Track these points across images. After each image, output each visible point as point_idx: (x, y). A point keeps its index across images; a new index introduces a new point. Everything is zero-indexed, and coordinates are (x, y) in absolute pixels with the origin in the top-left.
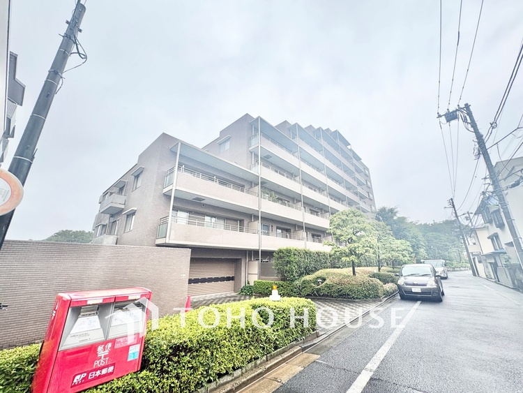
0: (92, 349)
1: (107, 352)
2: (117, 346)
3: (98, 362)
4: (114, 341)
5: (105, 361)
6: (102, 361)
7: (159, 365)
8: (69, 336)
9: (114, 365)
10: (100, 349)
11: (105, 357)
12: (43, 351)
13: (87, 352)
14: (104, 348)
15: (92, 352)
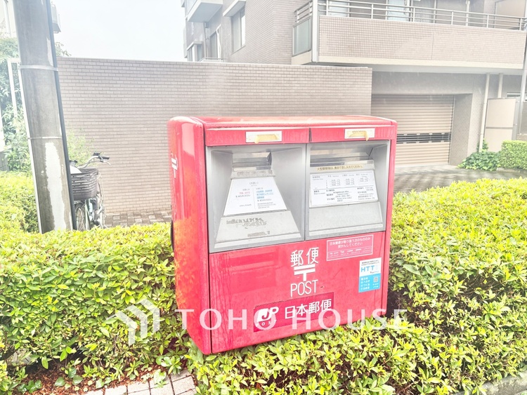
0: (277, 255)
1: (311, 268)
2: (331, 256)
3: (298, 286)
4: (321, 243)
5: (311, 286)
6: (305, 285)
7: (438, 315)
8: (224, 220)
9: (330, 296)
10: (295, 257)
11: (310, 276)
12: (176, 238)
13: (271, 263)
14: (304, 256)
15: (280, 263)
